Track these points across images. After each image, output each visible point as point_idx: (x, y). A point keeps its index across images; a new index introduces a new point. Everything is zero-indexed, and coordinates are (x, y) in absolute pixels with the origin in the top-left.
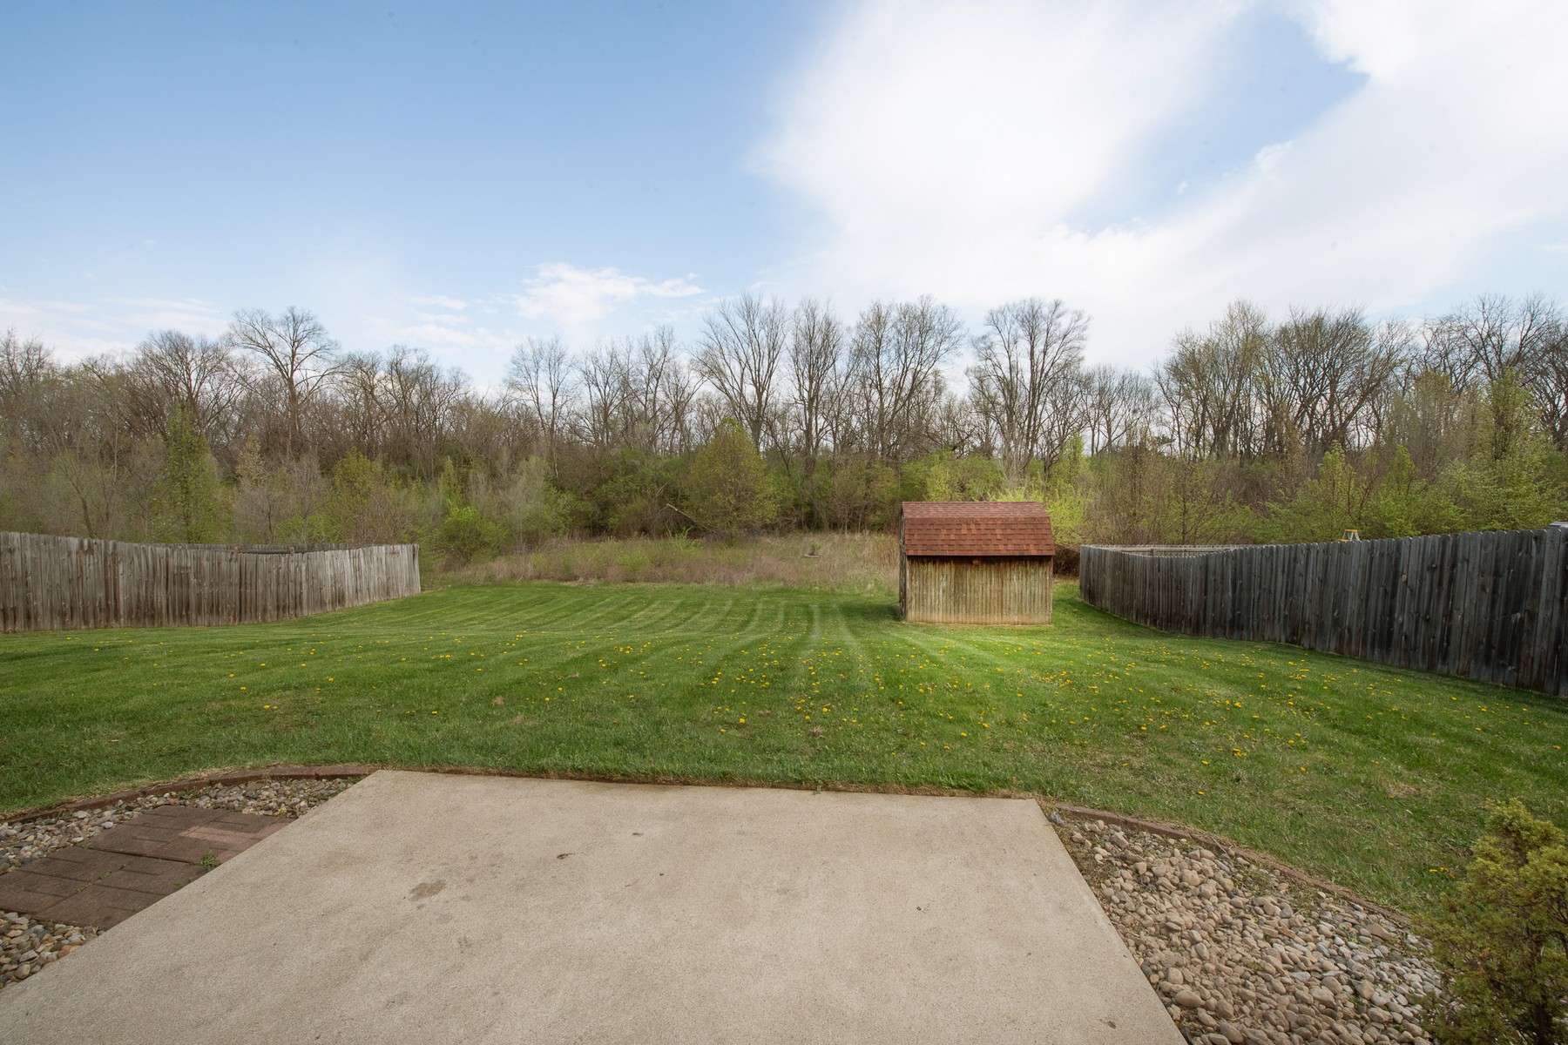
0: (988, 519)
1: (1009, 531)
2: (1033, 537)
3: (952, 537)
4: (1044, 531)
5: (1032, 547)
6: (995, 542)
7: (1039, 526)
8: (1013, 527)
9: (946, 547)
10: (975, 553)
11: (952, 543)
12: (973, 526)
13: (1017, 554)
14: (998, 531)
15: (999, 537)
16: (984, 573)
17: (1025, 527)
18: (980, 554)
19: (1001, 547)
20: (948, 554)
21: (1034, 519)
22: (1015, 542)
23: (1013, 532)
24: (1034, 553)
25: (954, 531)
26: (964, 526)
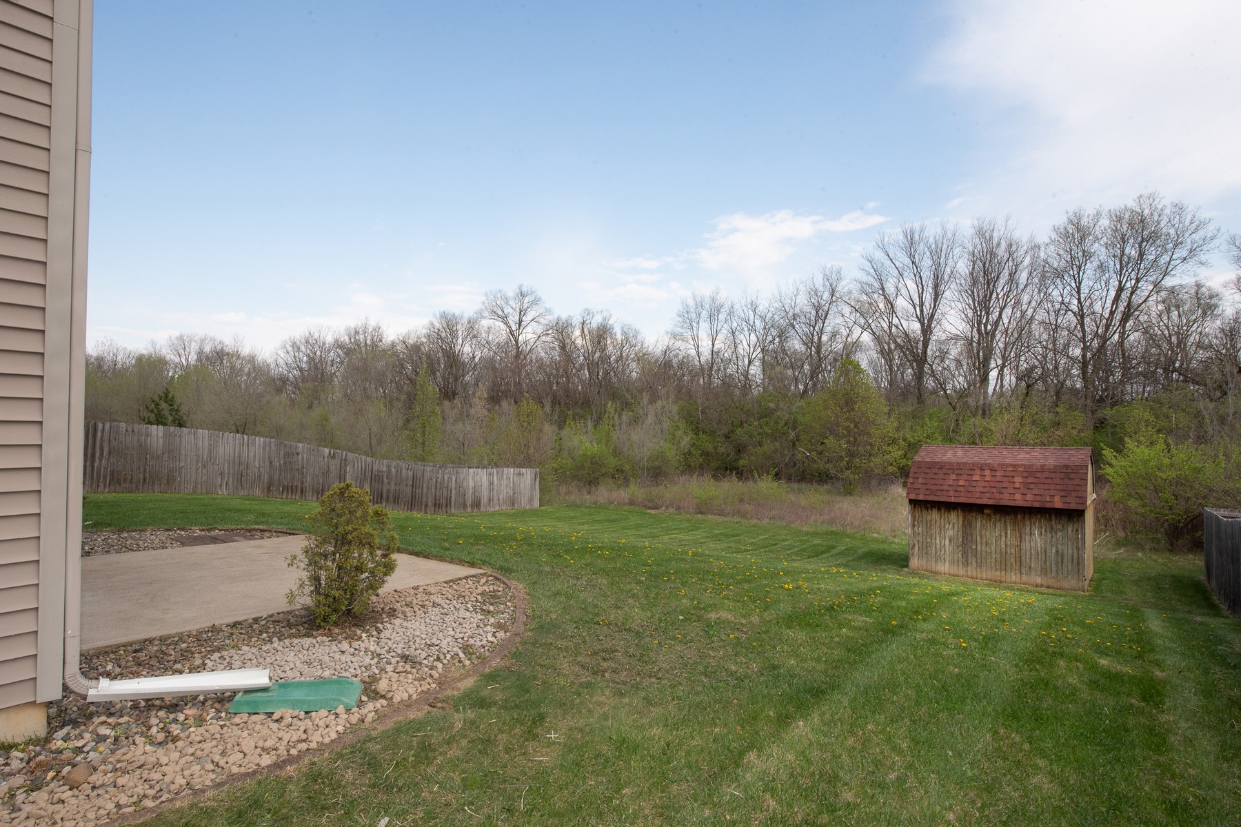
0: (1008, 465)
1: (1031, 480)
2: (1060, 487)
3: (961, 483)
4: (1077, 482)
5: (1057, 499)
6: (1011, 491)
7: (1072, 476)
8: (1038, 475)
9: (951, 493)
10: (985, 501)
11: (959, 489)
12: (987, 472)
13: (1037, 505)
14: (1018, 479)
15: (1017, 485)
16: (998, 525)
17: (1053, 475)
18: (991, 502)
19: (1018, 496)
20: (953, 500)
21: (1067, 467)
22: (1036, 492)
23: (1035, 481)
24: (1058, 504)
25: (965, 477)
26: (978, 472)
